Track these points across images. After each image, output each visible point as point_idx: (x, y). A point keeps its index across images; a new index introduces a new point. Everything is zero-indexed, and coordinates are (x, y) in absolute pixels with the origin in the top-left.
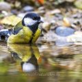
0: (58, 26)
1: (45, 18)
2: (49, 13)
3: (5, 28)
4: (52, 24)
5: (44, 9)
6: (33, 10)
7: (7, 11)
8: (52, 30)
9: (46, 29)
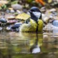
0: (55, 20)
1: (46, 15)
2: (48, 11)
3: (19, 22)
4: (50, 19)
7: (20, 10)
8: (51, 22)
9: (46, 22)
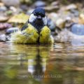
0: (74, 24)
1: (60, 14)
3: (13, 26)
4: (67, 21)
5: (58, 5)
6: (45, 6)
7: (16, 7)
8: (68, 28)
9: (60, 27)
